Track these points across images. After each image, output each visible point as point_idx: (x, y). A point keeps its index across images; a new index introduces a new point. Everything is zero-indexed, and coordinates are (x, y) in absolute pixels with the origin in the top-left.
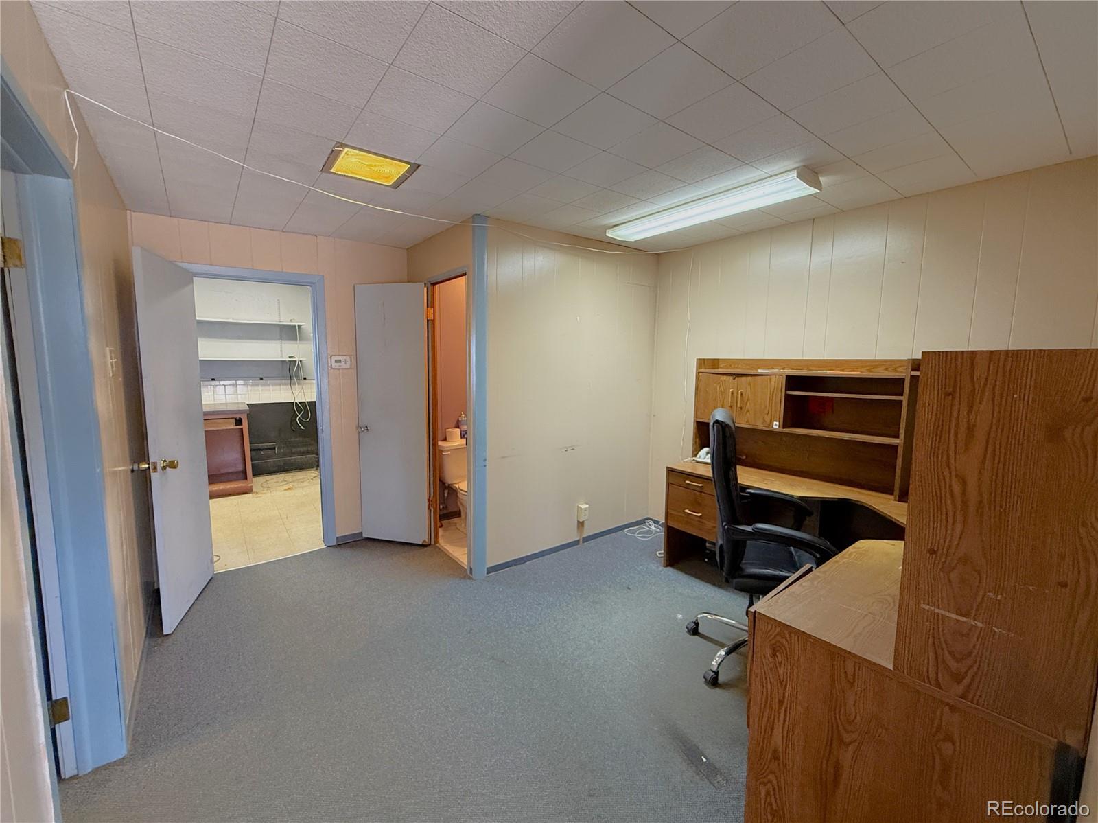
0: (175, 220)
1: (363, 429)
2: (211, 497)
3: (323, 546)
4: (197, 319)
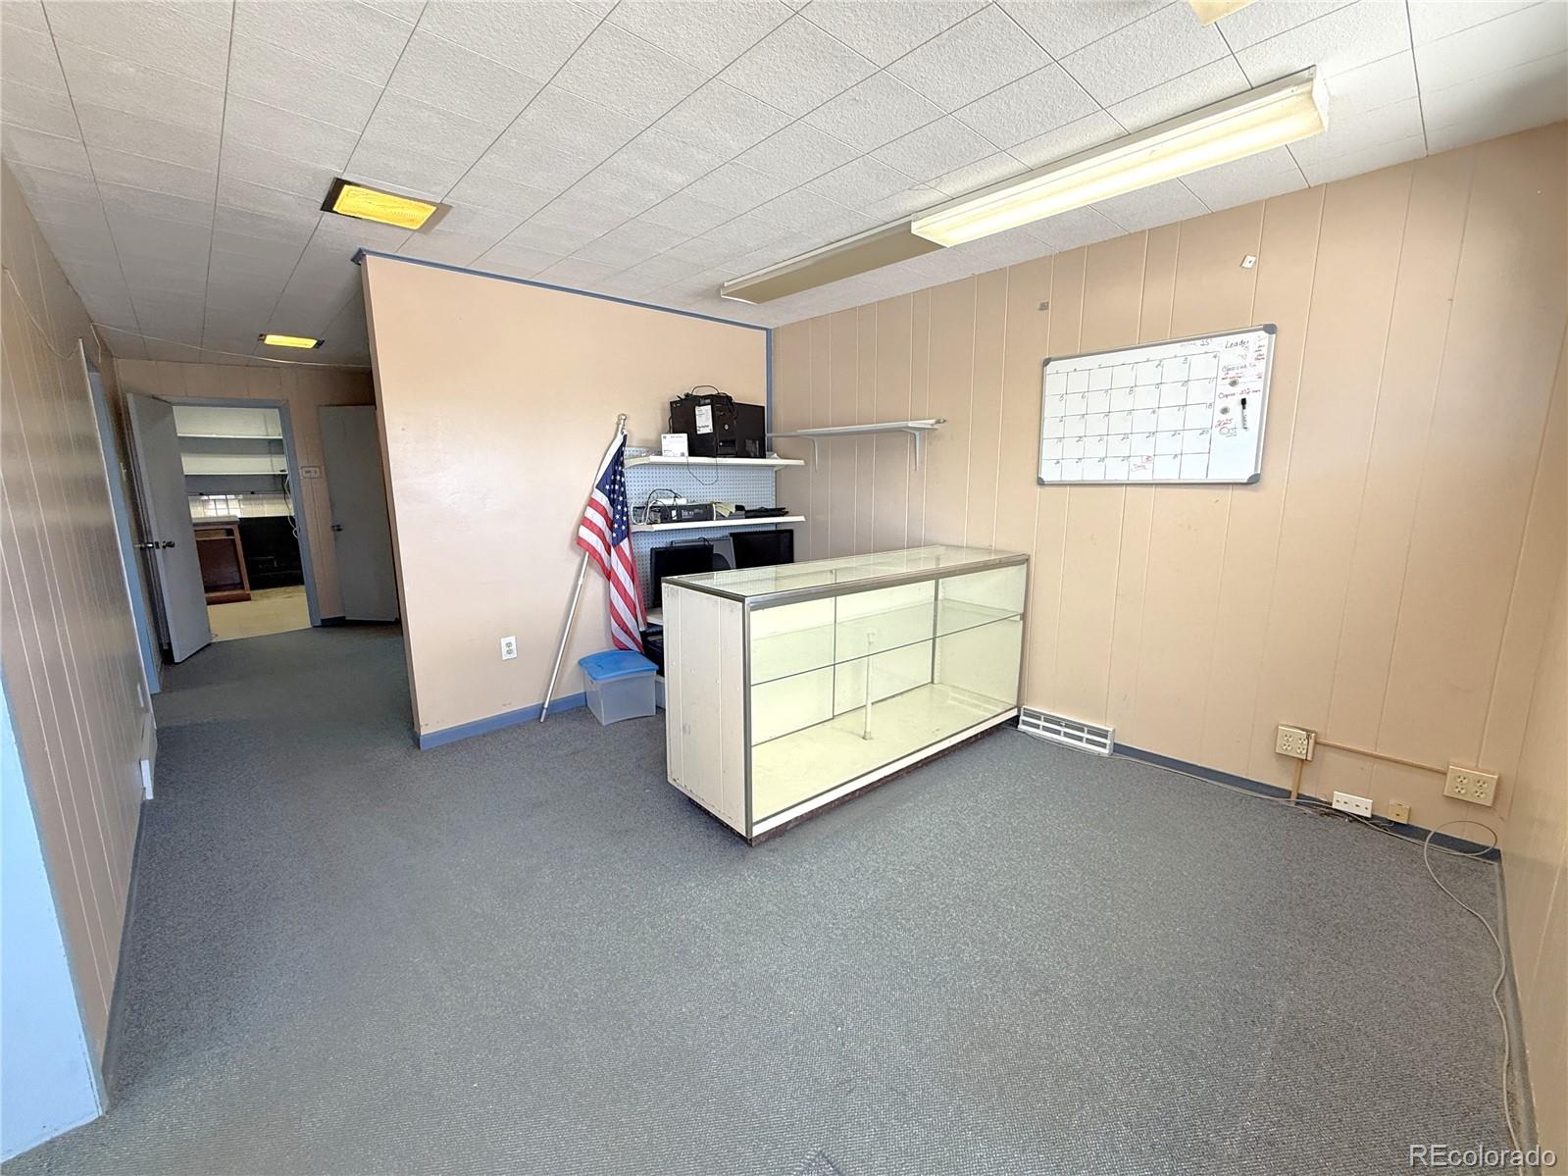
0: (153, 362)
1: (338, 529)
2: (209, 604)
3: (310, 626)
4: (179, 435)
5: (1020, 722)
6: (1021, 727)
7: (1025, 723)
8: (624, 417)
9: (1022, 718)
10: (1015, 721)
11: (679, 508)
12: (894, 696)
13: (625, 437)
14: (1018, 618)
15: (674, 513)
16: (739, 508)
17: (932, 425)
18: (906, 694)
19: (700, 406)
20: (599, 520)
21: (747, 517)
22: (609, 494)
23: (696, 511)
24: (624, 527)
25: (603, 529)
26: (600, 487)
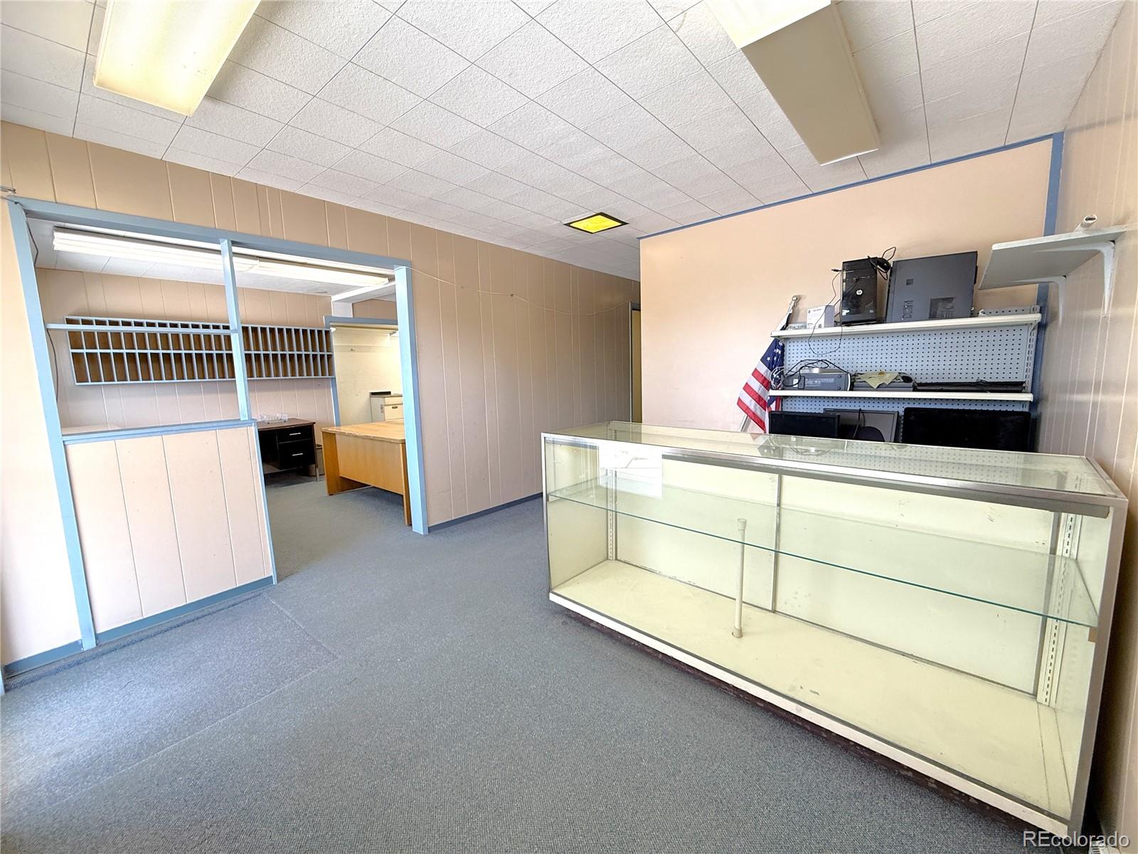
8: (795, 299)
11: (802, 377)
13: (790, 315)
16: (907, 379)
21: (917, 390)
25: (759, 393)
26: (763, 360)
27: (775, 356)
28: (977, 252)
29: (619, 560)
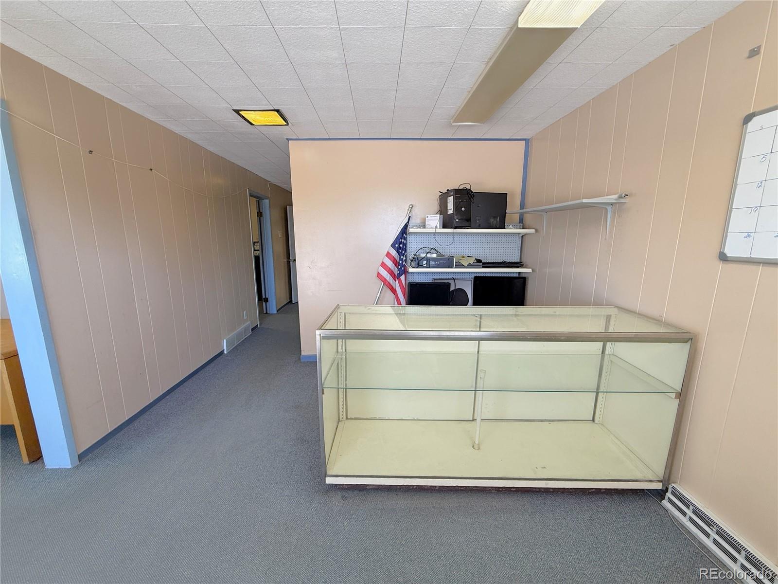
5: (666, 498)
6: (665, 503)
7: (670, 501)
8: (411, 206)
9: (669, 495)
10: (660, 494)
11: (428, 260)
12: (542, 421)
13: (410, 217)
14: (673, 395)
15: (425, 262)
16: (479, 261)
17: (616, 199)
18: (555, 423)
19: (449, 197)
20: (390, 264)
21: (483, 267)
22: (398, 250)
23: (441, 261)
24: (403, 268)
25: (392, 268)
26: (393, 246)
27: (400, 243)
28: (507, 194)
29: (349, 419)
